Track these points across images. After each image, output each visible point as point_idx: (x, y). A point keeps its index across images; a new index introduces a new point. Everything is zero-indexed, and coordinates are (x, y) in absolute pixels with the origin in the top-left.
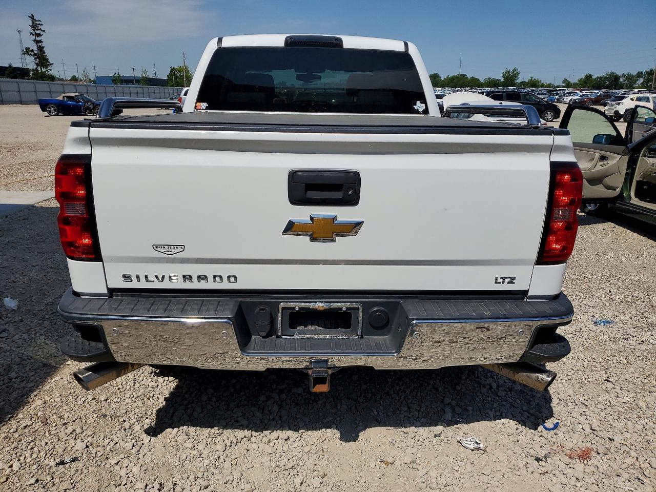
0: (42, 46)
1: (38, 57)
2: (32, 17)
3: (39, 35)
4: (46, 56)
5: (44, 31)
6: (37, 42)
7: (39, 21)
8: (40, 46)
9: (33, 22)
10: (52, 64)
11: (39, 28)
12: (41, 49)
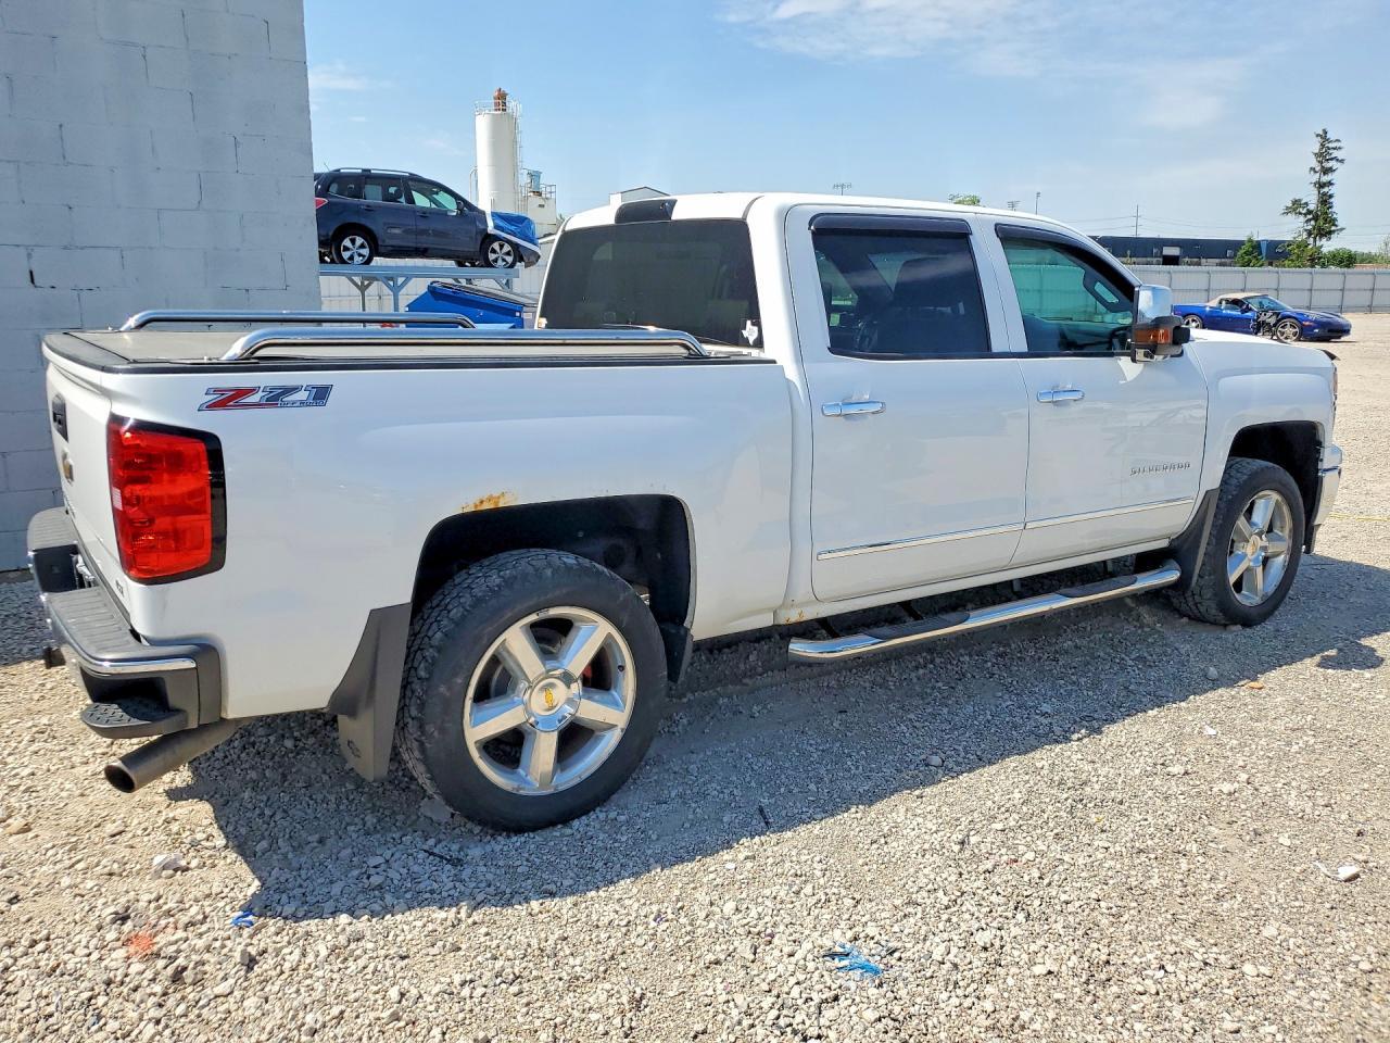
0: (1330, 193)
1: (1316, 218)
2: (1324, 136)
3: (1326, 171)
4: (1333, 213)
5: (1342, 161)
6: (1321, 185)
7: (1338, 141)
8: (1325, 194)
9: (1323, 145)
10: (1342, 229)
11: (1333, 156)
12: (1325, 200)
